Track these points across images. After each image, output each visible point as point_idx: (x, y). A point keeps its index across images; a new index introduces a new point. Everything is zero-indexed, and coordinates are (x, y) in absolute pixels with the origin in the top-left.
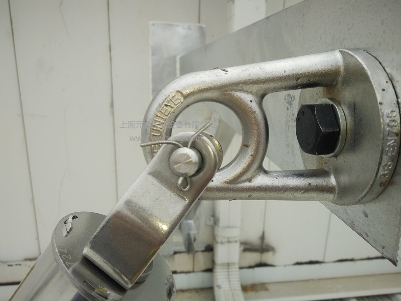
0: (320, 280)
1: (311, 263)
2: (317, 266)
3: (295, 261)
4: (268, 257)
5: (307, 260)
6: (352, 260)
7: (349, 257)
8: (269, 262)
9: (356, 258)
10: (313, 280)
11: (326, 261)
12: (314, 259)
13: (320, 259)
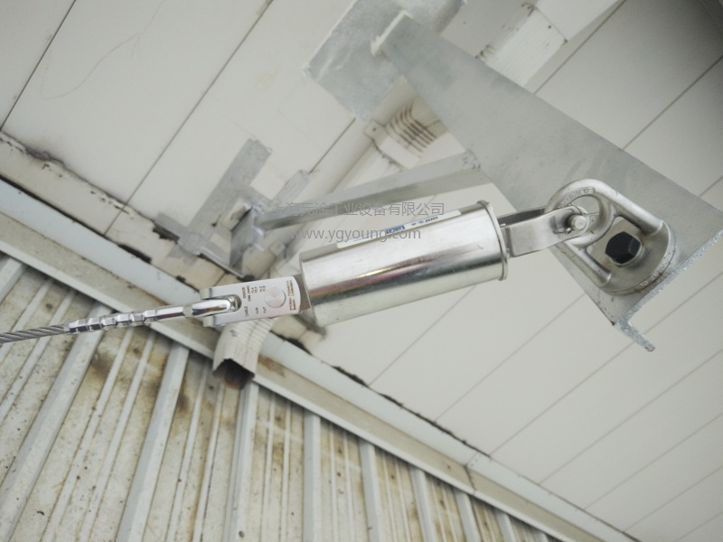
0: (349, 403)
1: (354, 378)
2: (358, 386)
3: (337, 365)
4: (311, 339)
5: (352, 372)
6: (400, 405)
7: (399, 400)
8: (307, 346)
9: (406, 405)
10: (341, 398)
11: (371, 387)
12: (360, 376)
13: (366, 381)
